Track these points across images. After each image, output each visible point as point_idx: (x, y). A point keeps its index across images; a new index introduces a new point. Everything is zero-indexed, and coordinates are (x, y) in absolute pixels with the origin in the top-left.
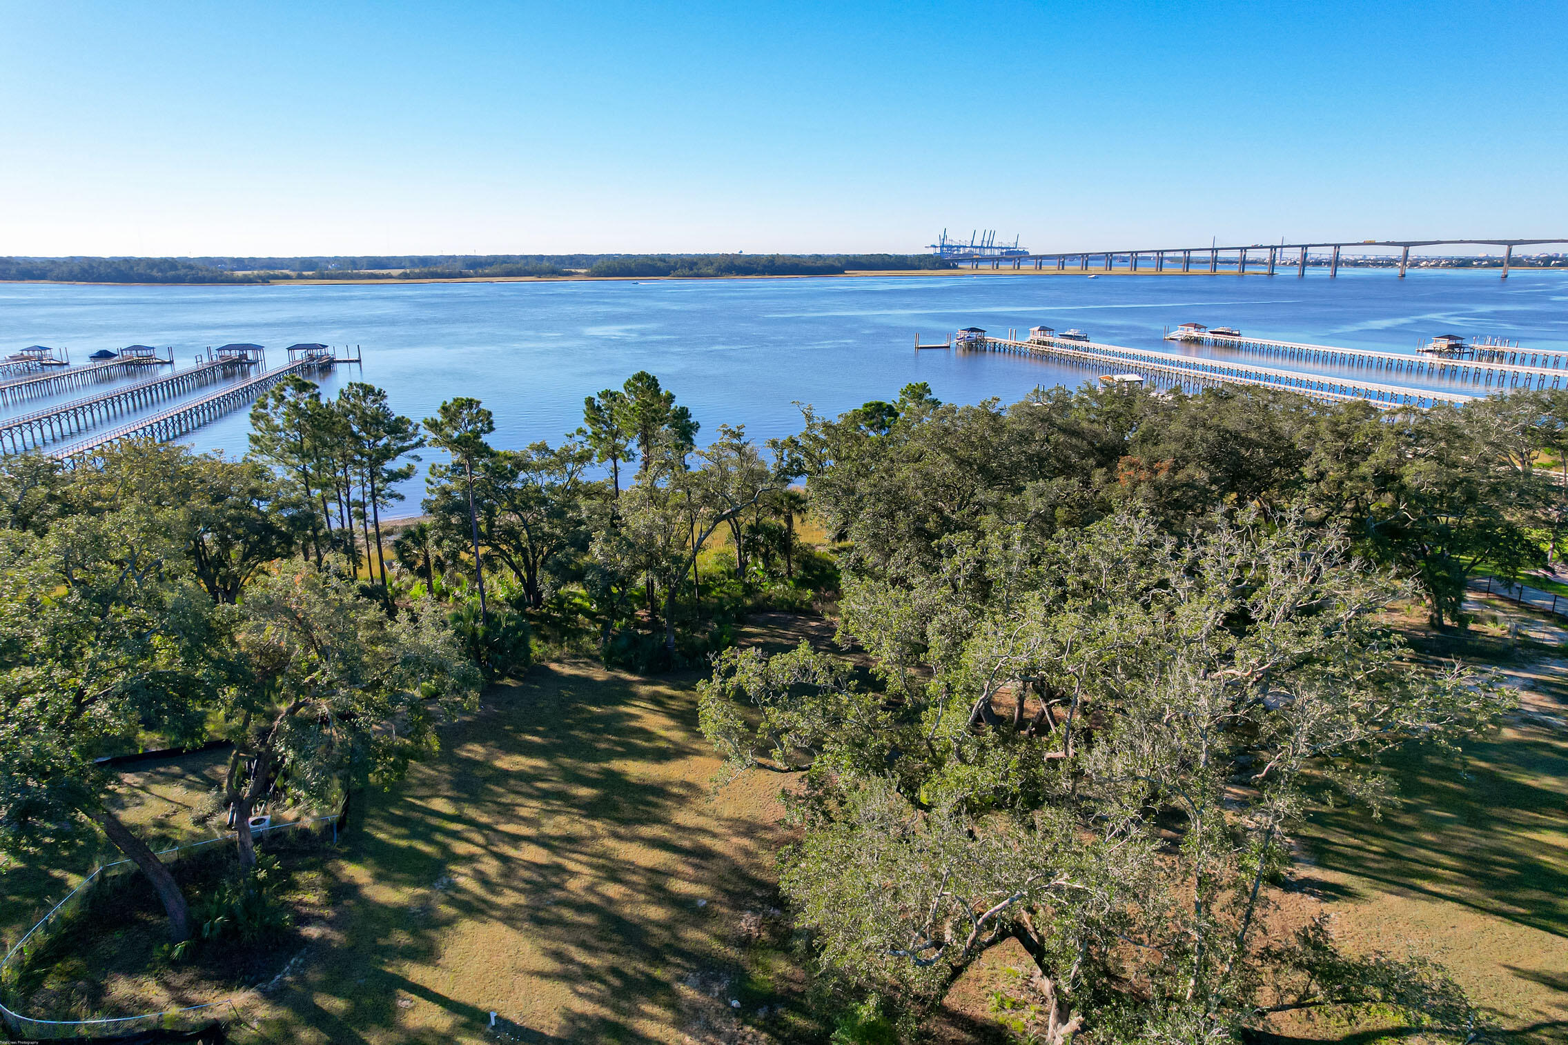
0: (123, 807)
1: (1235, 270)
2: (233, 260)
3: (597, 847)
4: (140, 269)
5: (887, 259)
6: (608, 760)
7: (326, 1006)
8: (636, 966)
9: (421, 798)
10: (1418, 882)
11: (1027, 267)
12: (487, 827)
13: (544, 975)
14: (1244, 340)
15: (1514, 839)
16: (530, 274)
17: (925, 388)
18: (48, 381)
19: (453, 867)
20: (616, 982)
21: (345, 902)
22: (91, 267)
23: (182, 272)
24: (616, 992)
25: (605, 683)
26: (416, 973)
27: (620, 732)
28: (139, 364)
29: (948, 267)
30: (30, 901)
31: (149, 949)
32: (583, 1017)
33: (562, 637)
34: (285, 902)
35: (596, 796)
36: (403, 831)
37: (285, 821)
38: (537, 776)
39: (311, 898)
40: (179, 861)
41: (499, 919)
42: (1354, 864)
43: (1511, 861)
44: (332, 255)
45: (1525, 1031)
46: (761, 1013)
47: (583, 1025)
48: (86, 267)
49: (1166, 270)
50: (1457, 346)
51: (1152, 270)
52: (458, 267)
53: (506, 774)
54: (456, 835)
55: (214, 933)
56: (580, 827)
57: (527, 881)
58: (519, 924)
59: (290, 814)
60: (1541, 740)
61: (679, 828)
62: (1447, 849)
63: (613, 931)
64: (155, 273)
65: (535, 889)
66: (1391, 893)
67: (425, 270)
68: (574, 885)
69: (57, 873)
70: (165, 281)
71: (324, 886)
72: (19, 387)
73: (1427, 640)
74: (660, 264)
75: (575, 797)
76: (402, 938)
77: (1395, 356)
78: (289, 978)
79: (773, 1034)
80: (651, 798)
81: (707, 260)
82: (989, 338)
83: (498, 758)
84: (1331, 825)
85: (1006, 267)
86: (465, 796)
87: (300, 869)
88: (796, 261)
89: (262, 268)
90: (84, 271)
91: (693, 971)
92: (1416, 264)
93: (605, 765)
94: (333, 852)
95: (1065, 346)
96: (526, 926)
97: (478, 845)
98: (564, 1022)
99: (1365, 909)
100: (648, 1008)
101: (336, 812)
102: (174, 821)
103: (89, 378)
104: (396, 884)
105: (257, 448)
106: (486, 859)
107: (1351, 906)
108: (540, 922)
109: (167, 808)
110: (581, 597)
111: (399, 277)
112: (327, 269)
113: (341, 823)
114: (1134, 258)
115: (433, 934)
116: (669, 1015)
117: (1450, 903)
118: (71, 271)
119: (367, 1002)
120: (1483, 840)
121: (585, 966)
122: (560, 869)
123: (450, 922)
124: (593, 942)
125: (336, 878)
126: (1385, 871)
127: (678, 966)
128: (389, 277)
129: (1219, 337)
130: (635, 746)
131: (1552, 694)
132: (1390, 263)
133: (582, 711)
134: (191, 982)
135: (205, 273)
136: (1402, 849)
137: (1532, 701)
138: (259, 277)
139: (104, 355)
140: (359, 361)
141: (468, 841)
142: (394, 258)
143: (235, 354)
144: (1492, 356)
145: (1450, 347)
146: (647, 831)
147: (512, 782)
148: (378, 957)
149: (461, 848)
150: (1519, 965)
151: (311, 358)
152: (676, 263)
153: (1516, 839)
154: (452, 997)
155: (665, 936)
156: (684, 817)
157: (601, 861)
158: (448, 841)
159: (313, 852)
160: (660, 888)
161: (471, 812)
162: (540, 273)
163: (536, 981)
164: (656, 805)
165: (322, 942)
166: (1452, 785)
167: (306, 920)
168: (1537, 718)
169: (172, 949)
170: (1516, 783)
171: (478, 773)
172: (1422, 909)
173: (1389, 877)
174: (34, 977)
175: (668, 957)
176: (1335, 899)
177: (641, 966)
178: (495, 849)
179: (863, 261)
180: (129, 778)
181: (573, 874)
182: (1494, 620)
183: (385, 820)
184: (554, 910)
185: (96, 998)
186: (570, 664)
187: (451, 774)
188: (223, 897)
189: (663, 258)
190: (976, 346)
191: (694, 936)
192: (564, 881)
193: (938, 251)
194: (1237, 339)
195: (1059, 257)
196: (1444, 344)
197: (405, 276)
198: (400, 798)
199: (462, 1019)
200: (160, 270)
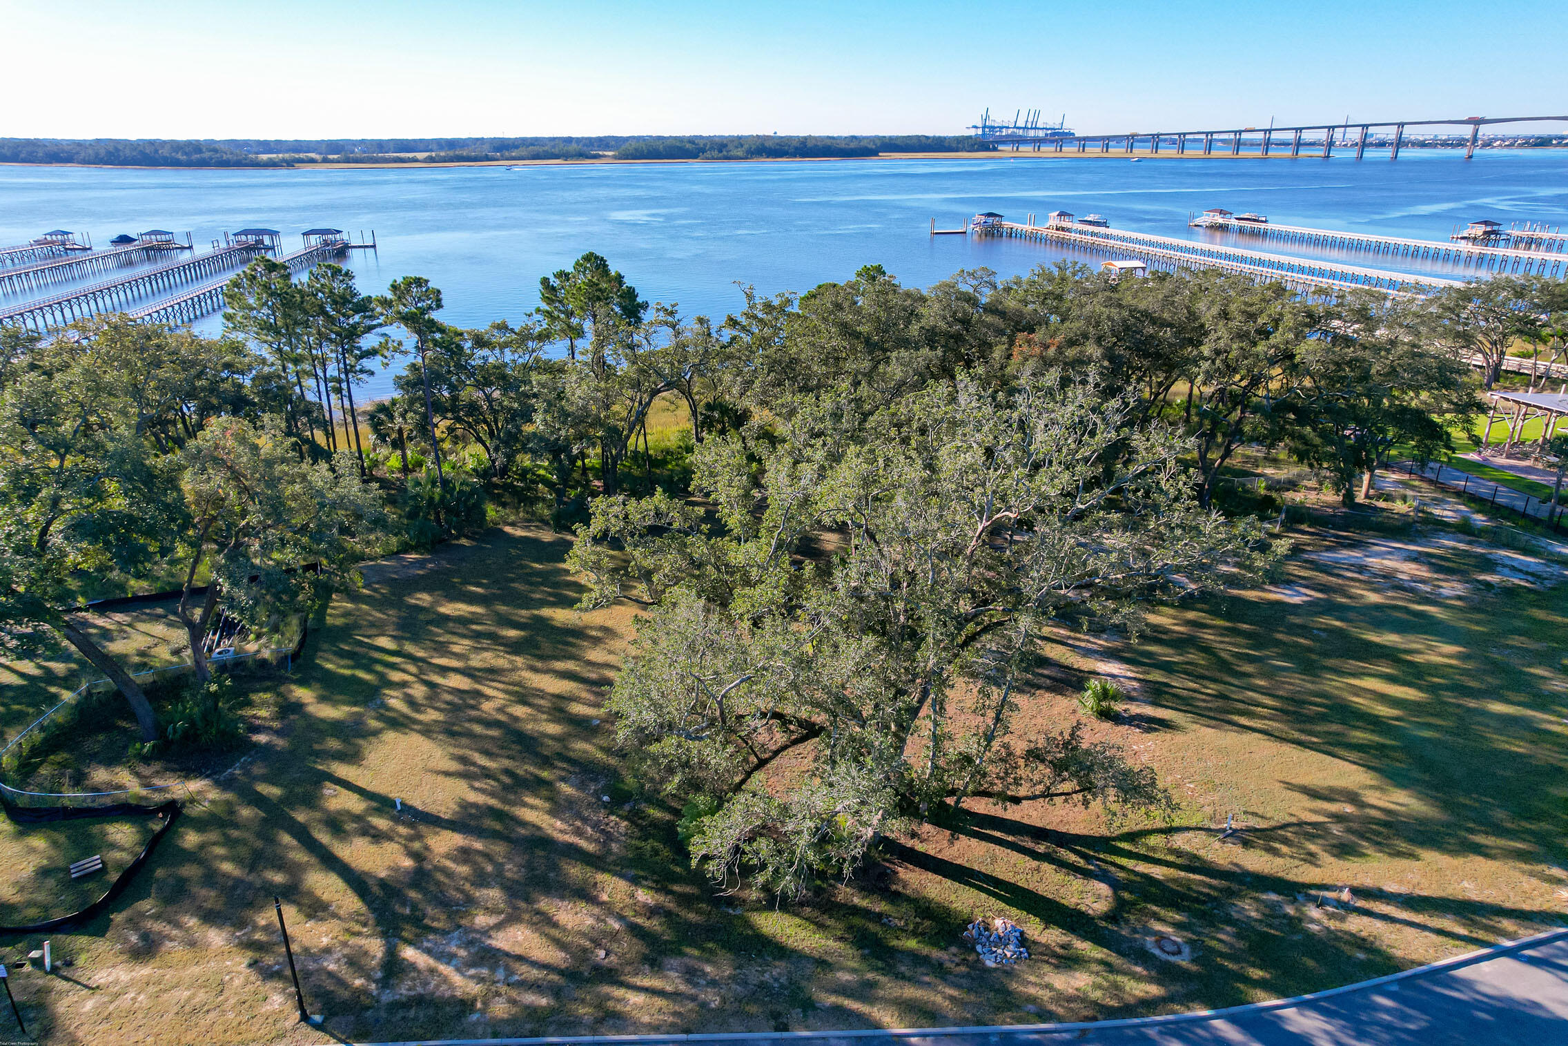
0: (112, 640)
1: (1288, 153)
2: (259, 143)
3: (515, 677)
4: (165, 152)
5: (924, 140)
6: (538, 608)
7: (264, 793)
8: (527, 769)
9: (369, 637)
10: (1236, 718)
11: (1070, 150)
12: (423, 660)
13: (447, 774)
14: (1270, 226)
15: (1334, 684)
16: (556, 157)
17: (880, 270)
18: (70, 265)
19: (387, 692)
20: (507, 780)
21: (292, 717)
22: (117, 150)
23: (207, 155)
24: (506, 788)
25: (550, 544)
26: (342, 770)
27: (556, 585)
28: (159, 249)
29: (988, 149)
30: (31, 710)
31: (125, 747)
32: (475, 805)
33: (519, 503)
34: (242, 716)
35: (522, 637)
36: (350, 662)
37: (246, 652)
38: (475, 619)
39: (263, 713)
40: (154, 682)
41: (419, 732)
42: (1185, 704)
43: (1325, 701)
44: (359, 138)
45: (1274, 829)
46: (627, 807)
47: (473, 811)
48: (111, 149)
49: (1214, 153)
50: (1493, 232)
51: (1200, 153)
52: (485, 150)
53: (447, 618)
54: (393, 667)
55: (177, 736)
56: (502, 662)
57: (448, 703)
58: (435, 736)
59: (251, 647)
60: (1400, 603)
61: (590, 663)
62: (1273, 692)
63: (514, 742)
64: (180, 156)
65: (454, 708)
66: (1208, 726)
67: (451, 153)
68: (487, 706)
69: (53, 689)
70: (190, 164)
71: (276, 704)
72: (43, 271)
73: (1334, 516)
74: (688, 146)
75: (503, 637)
76: (333, 744)
77: (1422, 243)
78: (237, 772)
79: (633, 822)
80: (571, 639)
81: (739, 141)
82: (1007, 224)
83: (442, 605)
84: (1178, 672)
85: (1048, 150)
86: (408, 635)
87: (258, 691)
88: (829, 142)
89: (287, 151)
90: (109, 153)
91: (575, 773)
92: (1488, 144)
93: (536, 612)
94: (287, 678)
95: (1085, 233)
96: (440, 737)
97: (411, 674)
98: (457, 809)
99: (1179, 738)
100: (530, 800)
101: (292, 646)
102: (154, 651)
103: (111, 263)
104: (336, 704)
105: (231, 325)
106: (416, 686)
107: (1168, 736)
108: (452, 734)
109: (149, 641)
110: (545, 469)
111: (425, 160)
112: (353, 152)
113: (295, 656)
114: (1181, 140)
115: (361, 742)
116: (547, 805)
117: (1257, 735)
118: (97, 154)
119: (299, 790)
120: (1309, 686)
121: (484, 768)
122: (478, 694)
123: (376, 733)
124: (495, 750)
125: (286, 699)
126: (1210, 709)
127: (564, 769)
128: (415, 160)
129: (1243, 223)
130: (566, 597)
131: (1431, 564)
132: (1460, 143)
133: (526, 567)
134: (158, 772)
135: (230, 156)
136: (1232, 692)
137: (1407, 570)
138: (284, 160)
139: (124, 240)
140: (374, 246)
141: (404, 671)
142: (421, 141)
143: (251, 239)
144: (1530, 242)
145: (1485, 233)
146: (560, 665)
147: (451, 625)
148: (313, 758)
149: (396, 676)
150: (1293, 781)
151: (326, 243)
152: (705, 145)
153: (1338, 684)
154: (369, 789)
155: (557, 746)
156: (596, 655)
157: (516, 688)
158: (386, 671)
159: (269, 678)
160: (561, 710)
161: (410, 648)
162: (566, 156)
163: (440, 778)
164: (573, 645)
165: (268, 747)
166: (1302, 641)
167: (257, 730)
168: (1406, 585)
169: (143, 747)
170: (1358, 639)
171: (421, 617)
172: (1229, 738)
173: (1212, 714)
174: (29, 764)
175: (556, 763)
176: (1156, 730)
177: (531, 769)
178: (425, 677)
179: (898, 142)
180: (119, 617)
181: (488, 698)
182: (1404, 499)
183: (336, 654)
184: (467, 725)
185: (79, 780)
186: (523, 528)
187: (399, 618)
188: (185, 708)
189: (692, 140)
190: (993, 232)
191: (581, 747)
192: (480, 704)
193: (980, 132)
194: (1263, 226)
195: (1103, 138)
196: (1479, 230)
197: (431, 160)
198: (350, 636)
199: (374, 804)
200: (186, 154)
